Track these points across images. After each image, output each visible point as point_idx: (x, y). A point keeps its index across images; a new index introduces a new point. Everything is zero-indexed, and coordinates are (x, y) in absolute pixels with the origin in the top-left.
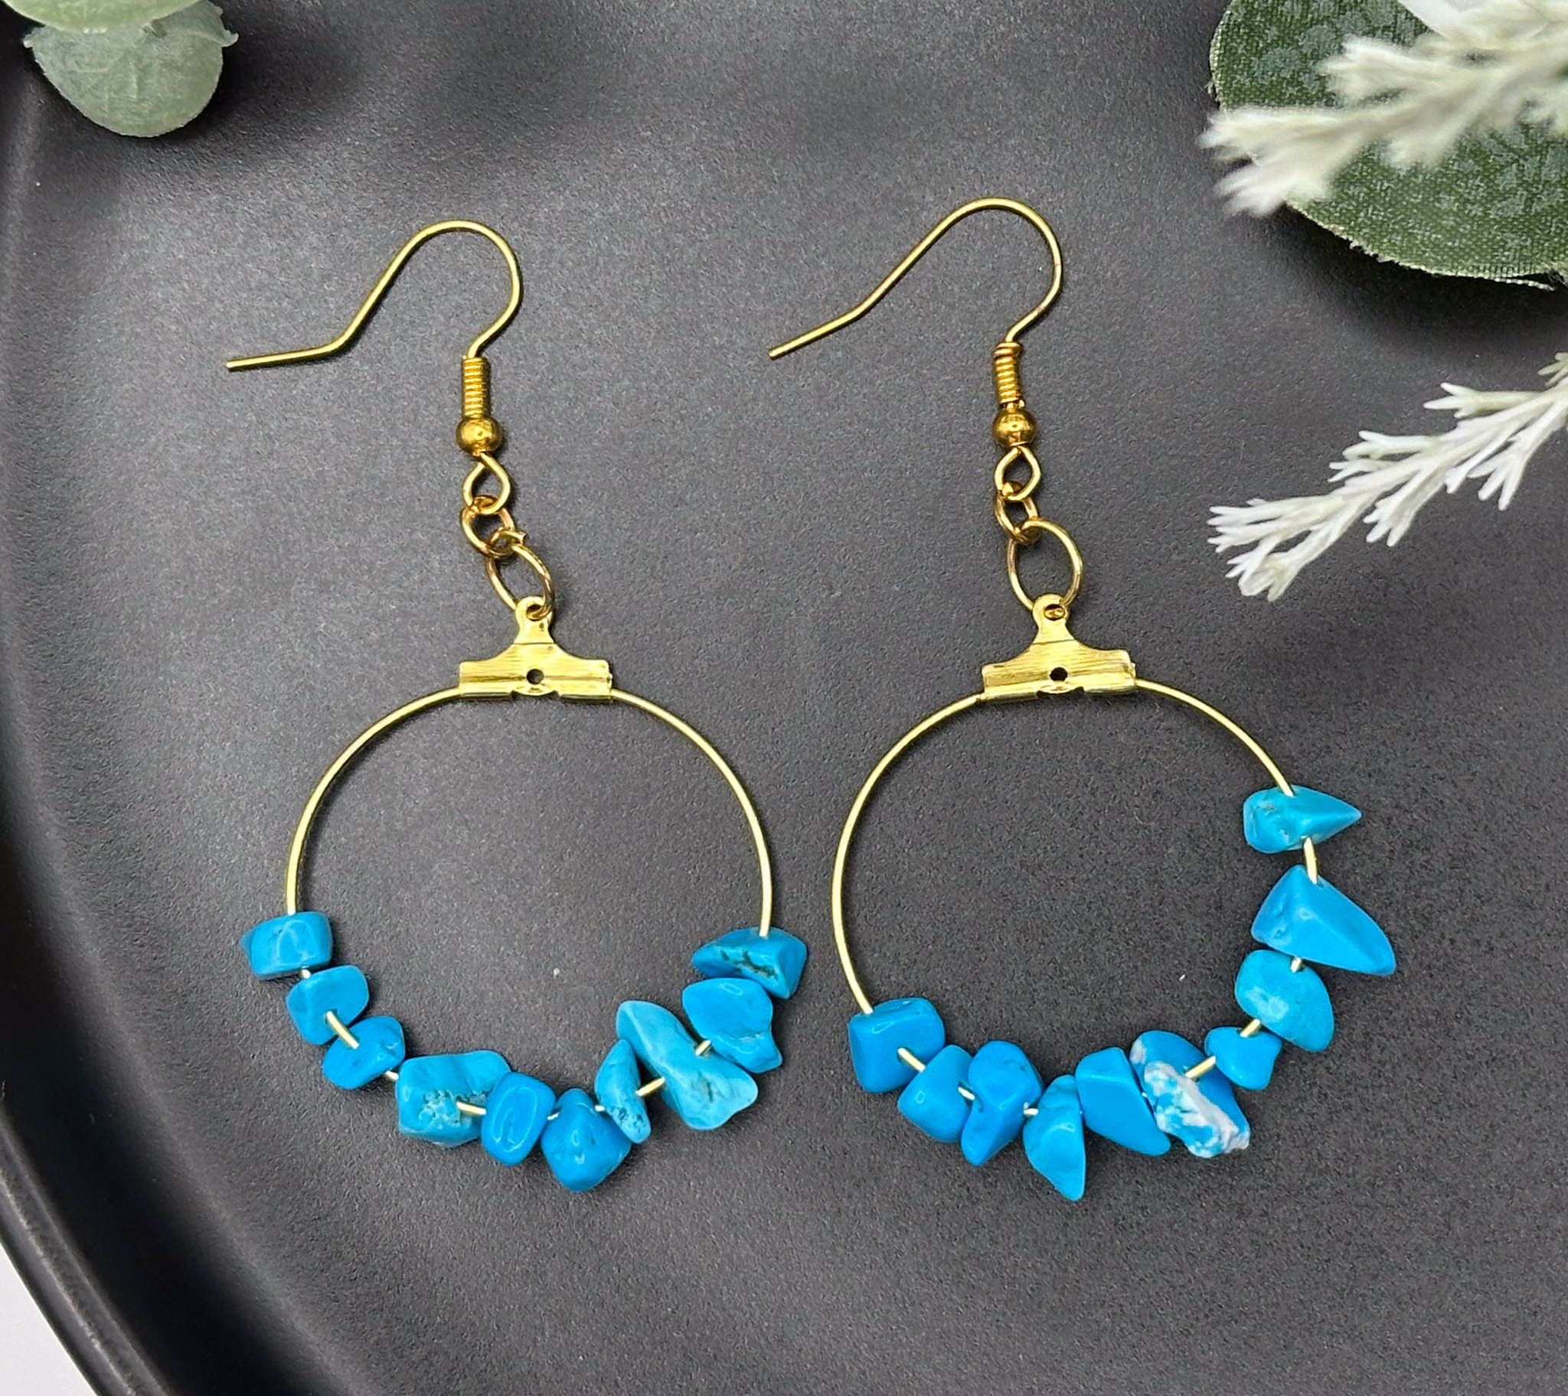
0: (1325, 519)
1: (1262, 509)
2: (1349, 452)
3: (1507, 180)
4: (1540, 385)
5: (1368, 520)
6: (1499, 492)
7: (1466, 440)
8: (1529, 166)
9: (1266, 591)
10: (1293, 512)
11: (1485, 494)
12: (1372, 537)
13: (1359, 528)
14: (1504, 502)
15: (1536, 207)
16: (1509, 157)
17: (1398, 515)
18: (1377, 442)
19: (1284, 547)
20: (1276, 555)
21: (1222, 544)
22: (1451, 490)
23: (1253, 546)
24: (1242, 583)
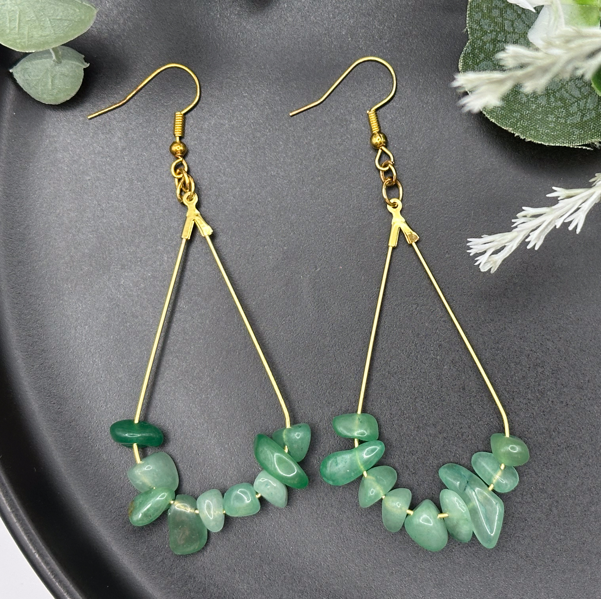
0: (511, 241)
1: (487, 238)
2: (519, 215)
3: (574, 109)
4: (590, 186)
5: (527, 240)
6: (576, 227)
7: (562, 208)
8: (582, 103)
9: (490, 269)
10: (498, 239)
11: (571, 228)
12: (529, 247)
13: (524, 243)
14: (578, 231)
15: (585, 119)
16: (574, 100)
17: (538, 238)
18: (529, 211)
19: (496, 252)
20: (493, 256)
21: (472, 252)
22: (557, 227)
23: (484, 252)
24: (480, 267)
